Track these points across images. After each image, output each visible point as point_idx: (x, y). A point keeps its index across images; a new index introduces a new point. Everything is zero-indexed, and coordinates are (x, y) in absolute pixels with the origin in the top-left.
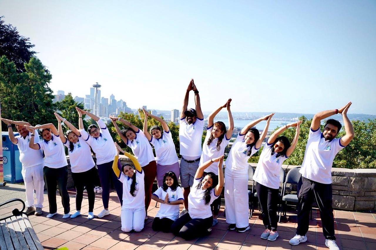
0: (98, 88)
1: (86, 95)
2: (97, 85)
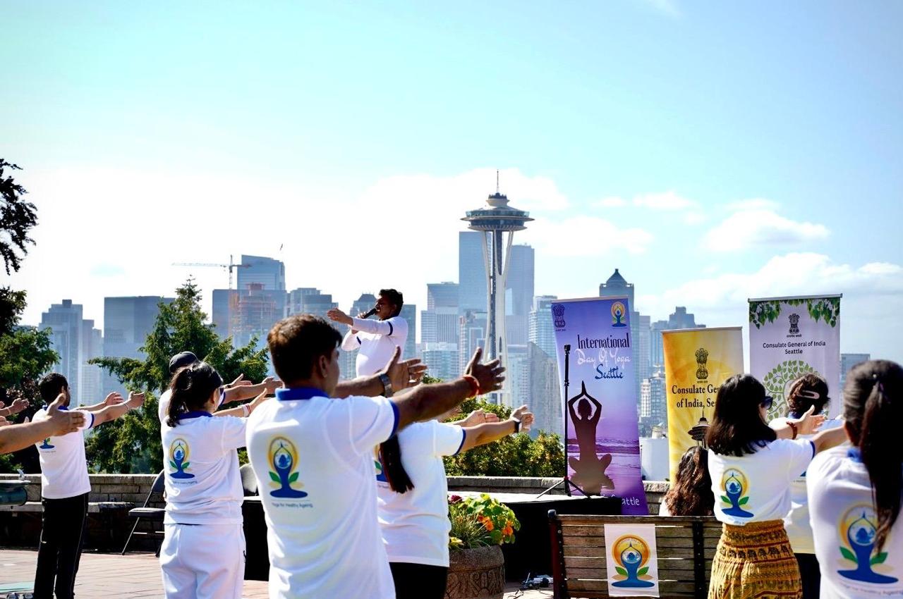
0: (505, 235)
1: (432, 288)
2: (495, 212)
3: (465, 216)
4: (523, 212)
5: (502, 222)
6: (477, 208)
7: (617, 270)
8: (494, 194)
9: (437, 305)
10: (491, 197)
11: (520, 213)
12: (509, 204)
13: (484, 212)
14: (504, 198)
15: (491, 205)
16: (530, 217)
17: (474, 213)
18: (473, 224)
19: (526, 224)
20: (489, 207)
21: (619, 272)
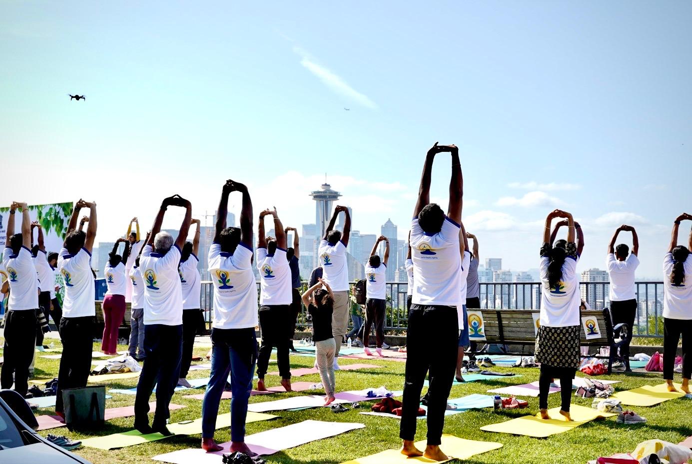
2: (325, 192)
3: (311, 194)
4: (337, 192)
5: (328, 196)
6: (316, 190)
7: (389, 219)
8: (324, 184)
9: (307, 234)
10: (323, 185)
11: (336, 193)
12: (331, 189)
13: (319, 192)
14: (329, 185)
15: (323, 188)
16: (341, 194)
17: (315, 192)
18: (314, 198)
19: (339, 198)
20: (322, 190)
21: (391, 220)
